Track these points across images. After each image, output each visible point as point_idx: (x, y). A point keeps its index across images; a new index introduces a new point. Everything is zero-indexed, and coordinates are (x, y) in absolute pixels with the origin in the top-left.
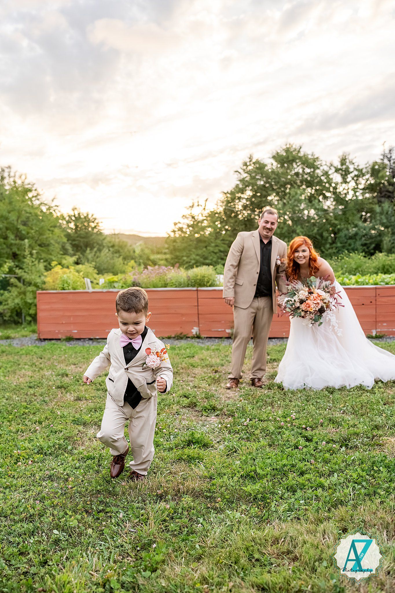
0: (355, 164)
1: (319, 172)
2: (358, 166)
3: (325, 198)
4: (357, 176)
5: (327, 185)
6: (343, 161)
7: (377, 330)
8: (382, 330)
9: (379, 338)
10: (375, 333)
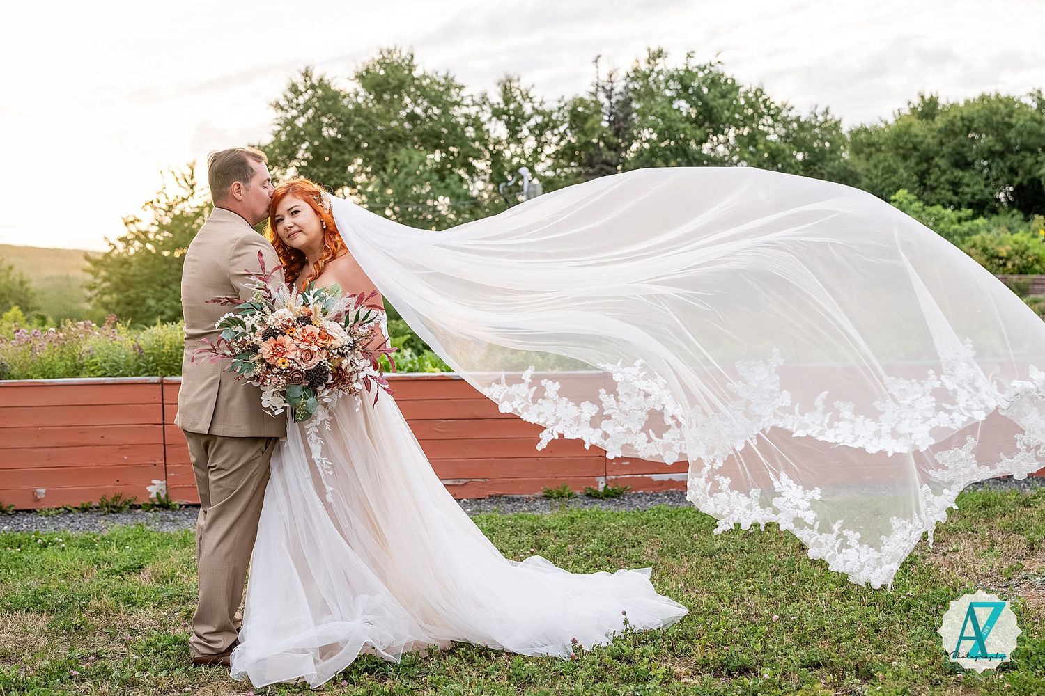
0: (535, 100)
1: (459, 114)
2: (542, 103)
3: (474, 173)
4: (542, 127)
6: (508, 91)
7: (608, 477)
8: (619, 477)
9: (613, 497)
10: (604, 485)
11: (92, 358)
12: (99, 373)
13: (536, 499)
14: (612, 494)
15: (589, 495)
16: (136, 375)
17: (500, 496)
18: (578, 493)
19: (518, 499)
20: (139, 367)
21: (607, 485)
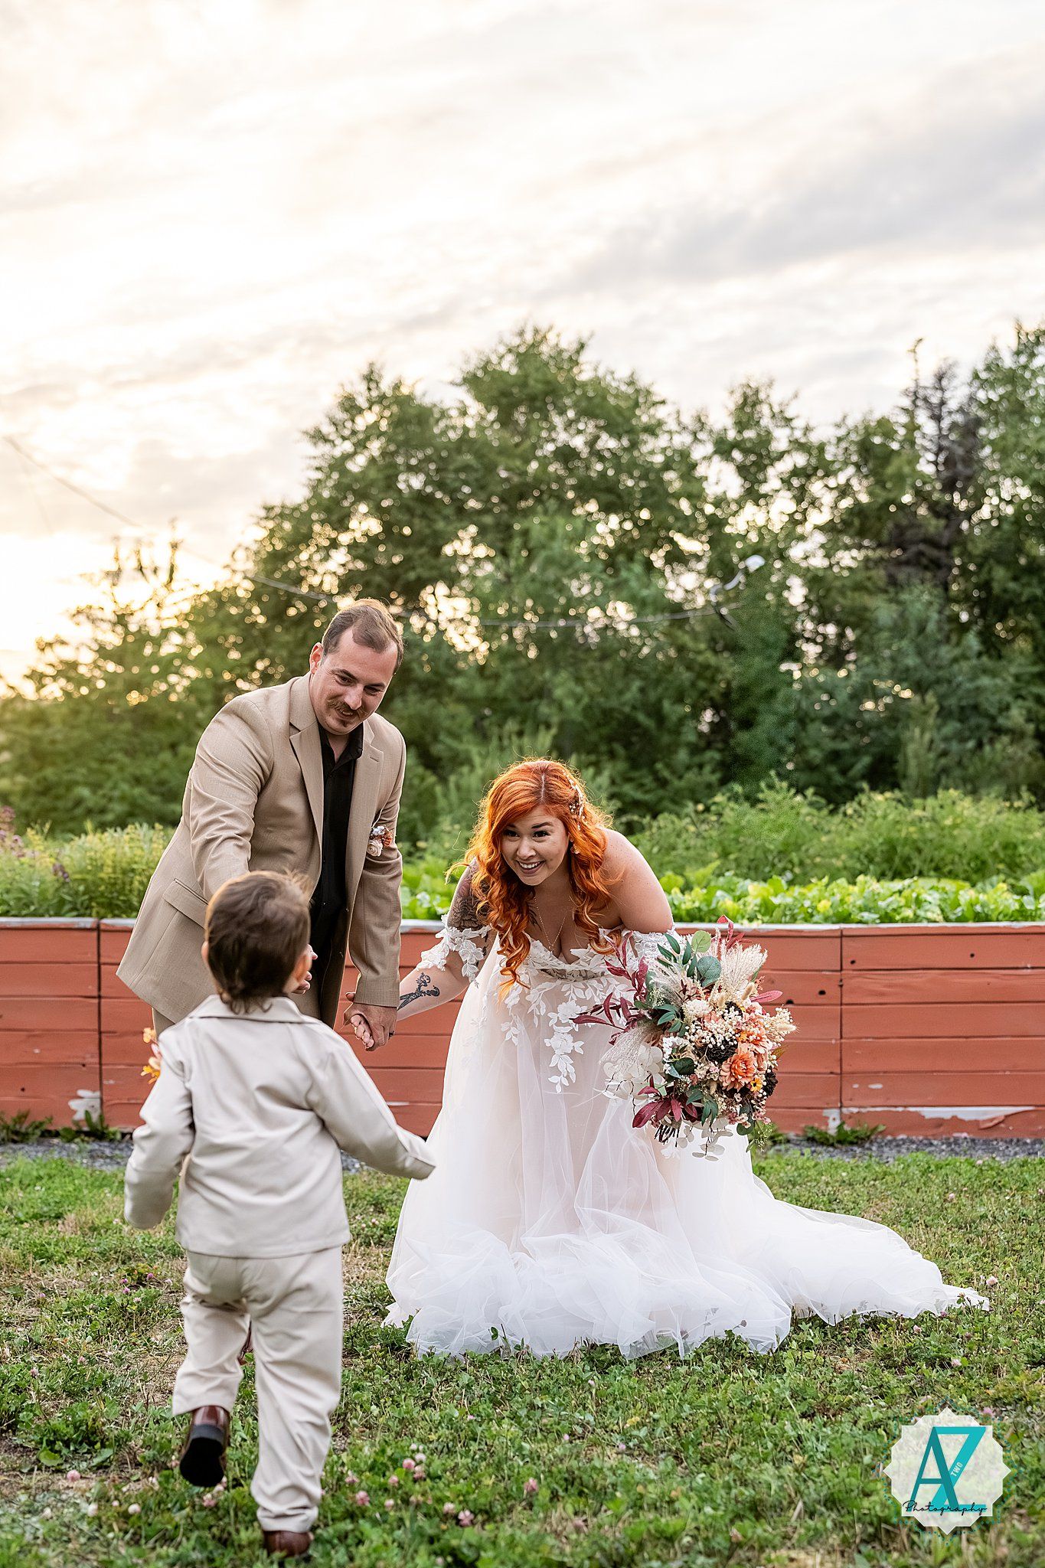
0: (794, 423)
1: (653, 449)
2: (807, 430)
3: (677, 557)
4: (806, 473)
5: (685, 506)
6: (748, 408)
7: (845, 1110)
8: (863, 1110)
9: (851, 1143)
10: (837, 1122)
14: (851, 1138)
15: (810, 1140)
16: (57, 914)
18: (792, 1135)
20: (62, 902)
21: (842, 1123)
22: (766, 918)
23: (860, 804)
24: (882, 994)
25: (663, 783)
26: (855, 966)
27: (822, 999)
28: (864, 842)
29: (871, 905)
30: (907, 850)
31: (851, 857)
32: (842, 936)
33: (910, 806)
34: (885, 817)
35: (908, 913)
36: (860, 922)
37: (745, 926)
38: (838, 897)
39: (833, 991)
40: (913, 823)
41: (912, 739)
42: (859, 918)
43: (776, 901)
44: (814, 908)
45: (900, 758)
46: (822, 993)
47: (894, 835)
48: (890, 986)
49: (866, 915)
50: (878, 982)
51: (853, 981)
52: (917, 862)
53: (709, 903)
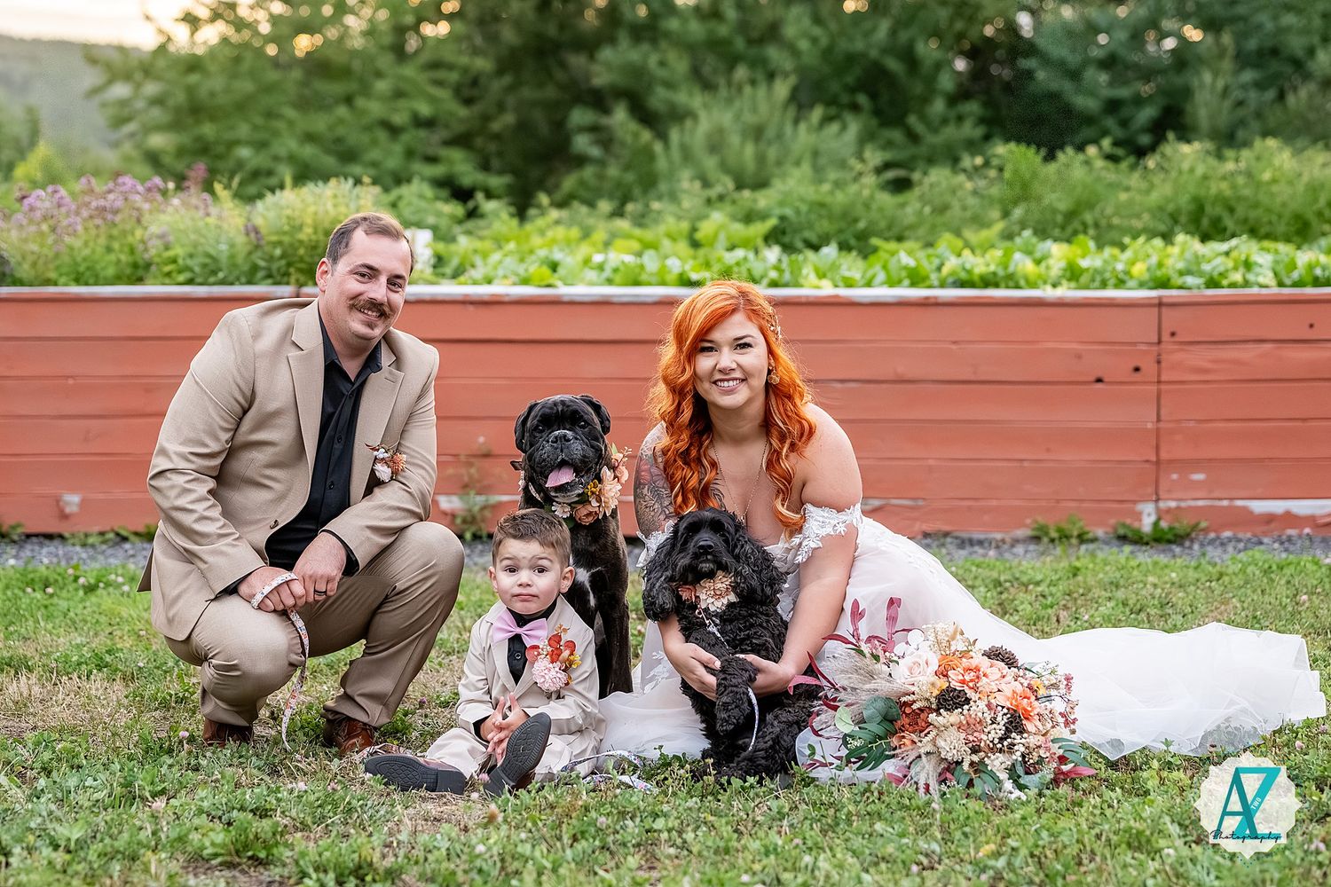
7: (1162, 505)
8: (1183, 504)
9: (1169, 542)
10: (1153, 518)
11: (167, 248)
12: (181, 278)
13: (1016, 542)
14: (1170, 536)
15: (1123, 539)
16: (250, 282)
17: (946, 534)
18: (1100, 532)
19: (980, 543)
20: (255, 268)
21: (1159, 519)
22: (1073, 284)
23: (1163, 155)
24: (1206, 371)
25: (913, 137)
26: (1176, 339)
27: (1137, 377)
28: (1168, 200)
29: (1194, 268)
30: (1219, 210)
31: (1154, 216)
32: (1160, 304)
33: (1220, 156)
34: (1192, 170)
35: (1237, 277)
36: (1181, 288)
37: (1048, 293)
38: (1154, 260)
39: (1149, 366)
40: (1224, 178)
41: (1202, 85)
42: (1180, 281)
43: (1084, 263)
44: (1127, 273)
45: (1189, 108)
46: (1137, 369)
47: (1203, 192)
48: (1215, 361)
49: (1190, 280)
50: (1200, 357)
51: (1173, 355)
52: (1229, 223)
53: (1006, 267)
